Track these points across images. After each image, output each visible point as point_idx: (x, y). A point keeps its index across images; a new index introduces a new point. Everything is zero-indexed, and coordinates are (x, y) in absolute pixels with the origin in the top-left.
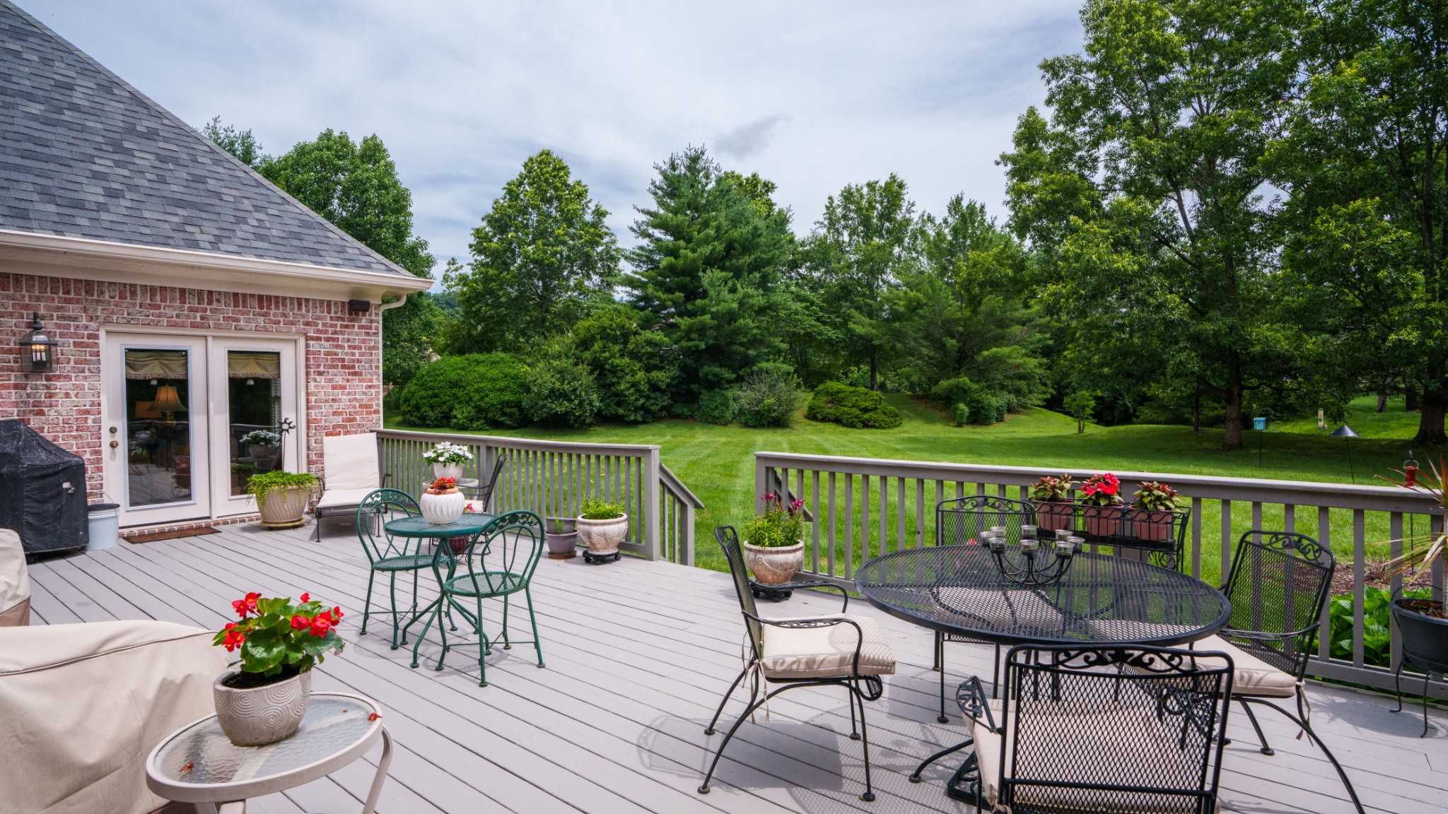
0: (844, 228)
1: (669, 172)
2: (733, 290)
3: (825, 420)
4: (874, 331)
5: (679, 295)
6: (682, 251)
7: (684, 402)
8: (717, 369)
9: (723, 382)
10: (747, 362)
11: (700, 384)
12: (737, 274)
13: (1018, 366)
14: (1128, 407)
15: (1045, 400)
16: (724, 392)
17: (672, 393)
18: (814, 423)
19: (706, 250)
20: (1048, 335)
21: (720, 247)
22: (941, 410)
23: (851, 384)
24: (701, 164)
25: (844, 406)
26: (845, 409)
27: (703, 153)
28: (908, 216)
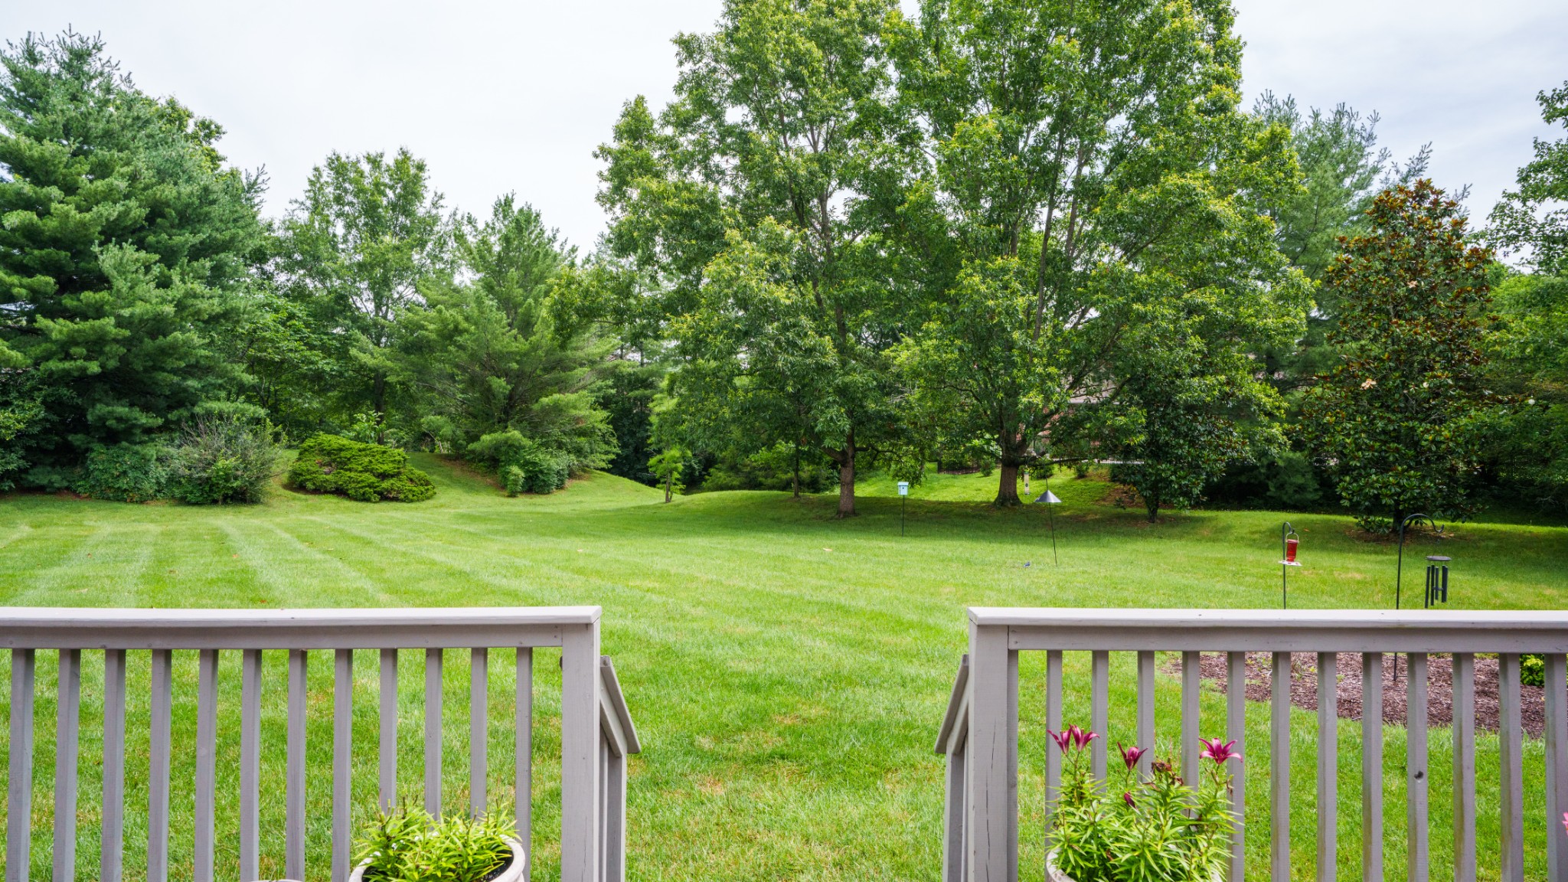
0: (338, 216)
1: (24, 65)
2: (164, 283)
3: (318, 491)
4: (389, 363)
5: (46, 281)
6: (54, 205)
7: (53, 465)
8: (122, 410)
9: (138, 431)
10: (181, 399)
11: (88, 433)
12: (169, 257)
13: (578, 420)
14: (694, 469)
15: (611, 462)
16: (138, 448)
17: (28, 449)
18: (303, 496)
19: (110, 211)
20: (610, 382)
21: (137, 211)
22: (484, 475)
23: (357, 438)
24: (94, 65)
25: (350, 470)
26: (352, 474)
27: (98, 48)
28: (434, 212)
